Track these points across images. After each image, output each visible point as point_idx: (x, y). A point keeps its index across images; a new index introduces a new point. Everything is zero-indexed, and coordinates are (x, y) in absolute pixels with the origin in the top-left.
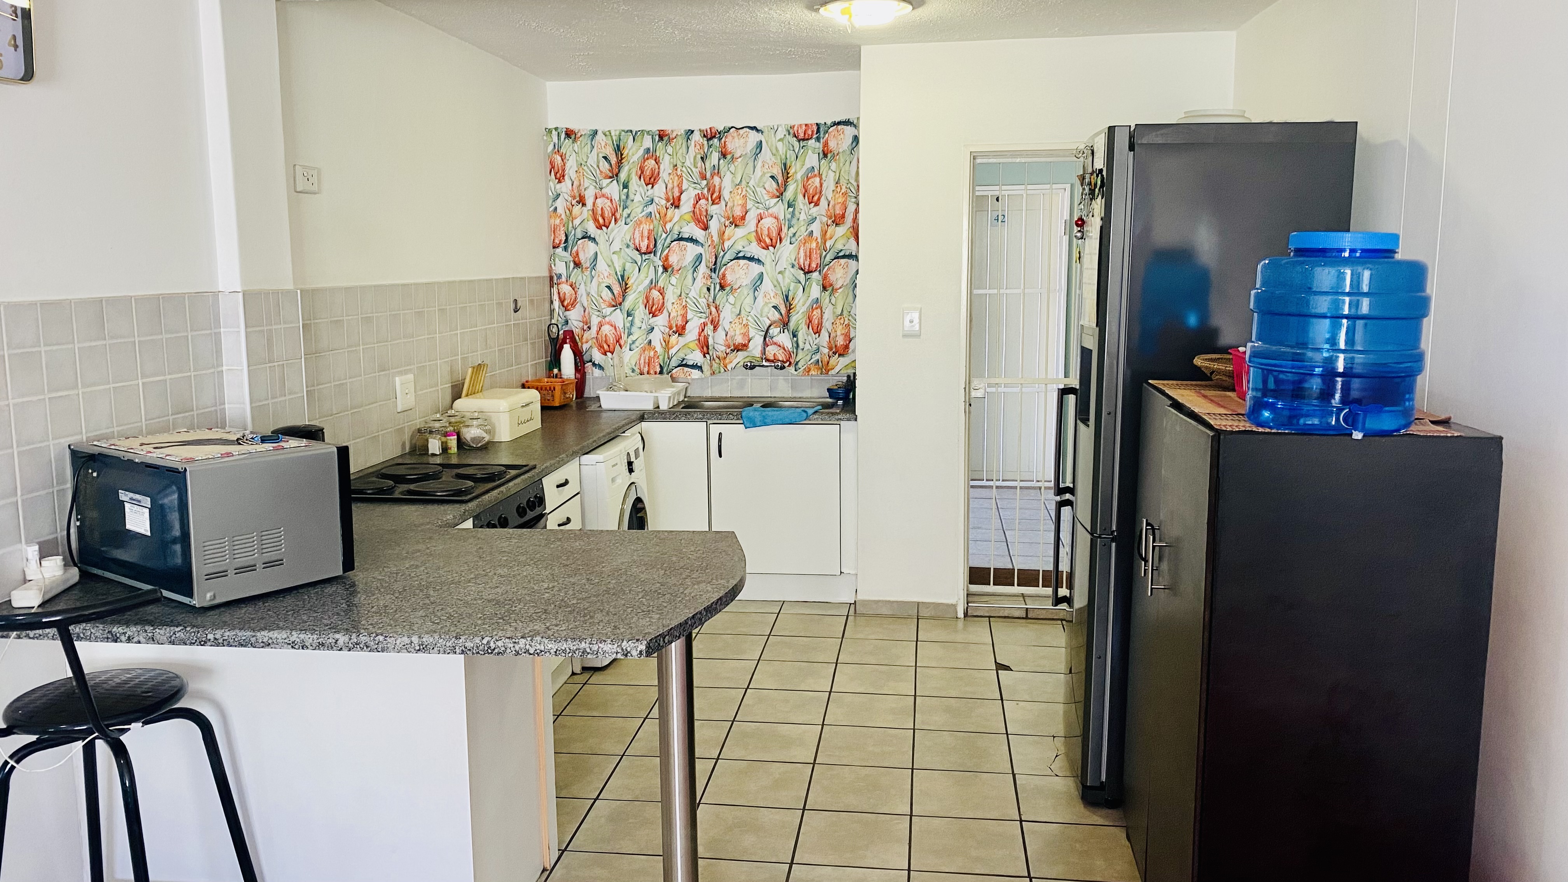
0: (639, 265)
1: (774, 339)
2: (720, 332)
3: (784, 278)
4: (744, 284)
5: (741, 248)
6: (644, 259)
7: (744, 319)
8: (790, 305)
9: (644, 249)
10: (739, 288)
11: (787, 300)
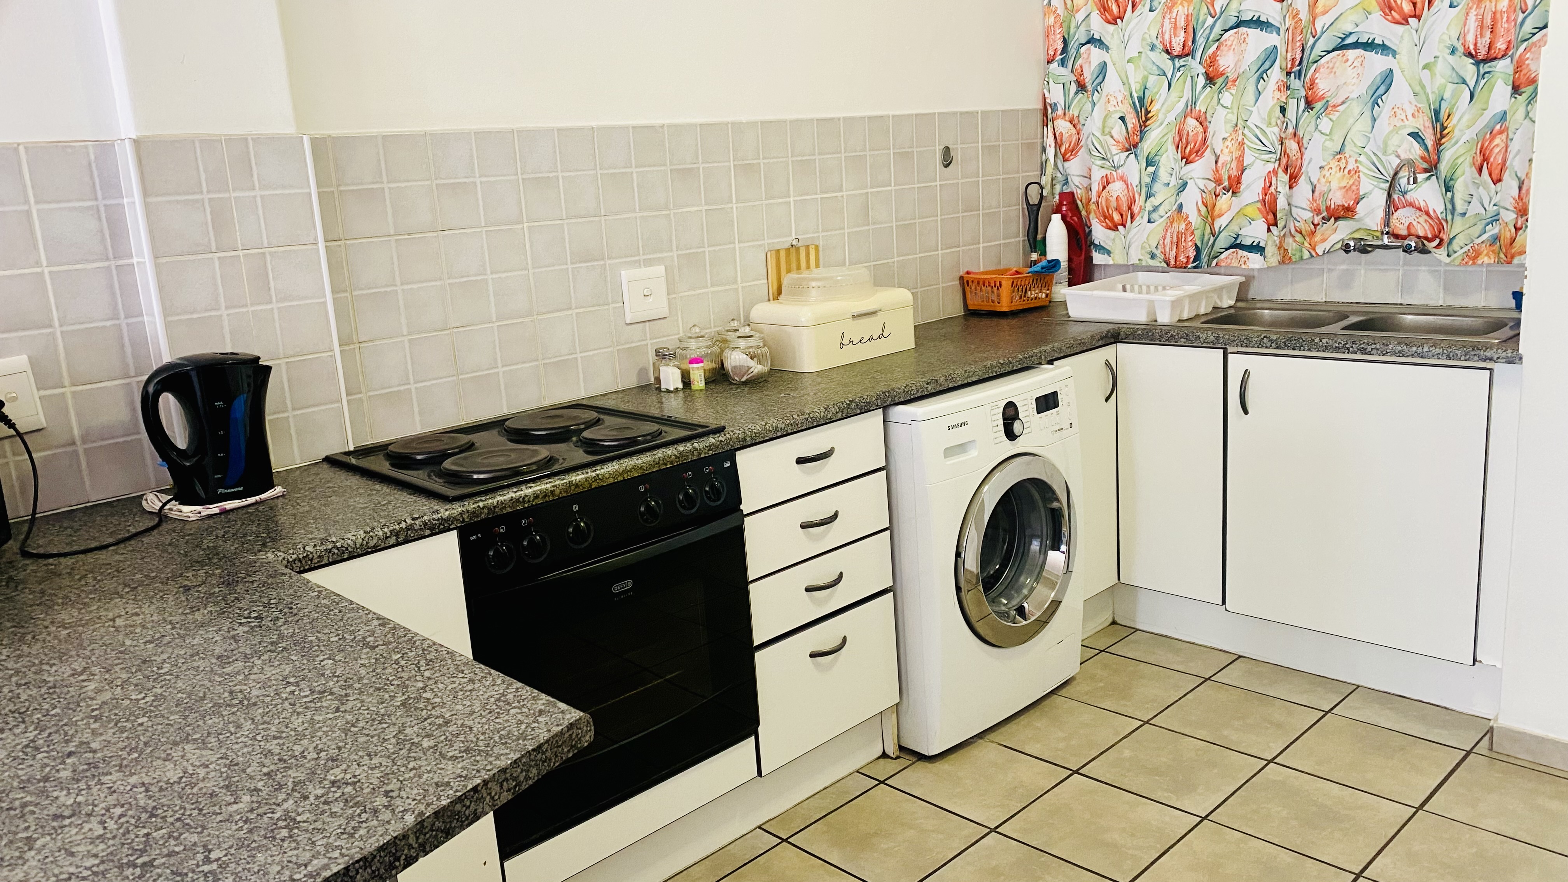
0: (1169, 78)
1: (1408, 197)
2: (1303, 187)
3: (1433, 75)
4: (1354, 95)
5: (1349, 28)
6: (1177, 65)
7: (1351, 161)
8: (1444, 128)
9: (1177, 49)
10: (1343, 103)
11: (1437, 120)
